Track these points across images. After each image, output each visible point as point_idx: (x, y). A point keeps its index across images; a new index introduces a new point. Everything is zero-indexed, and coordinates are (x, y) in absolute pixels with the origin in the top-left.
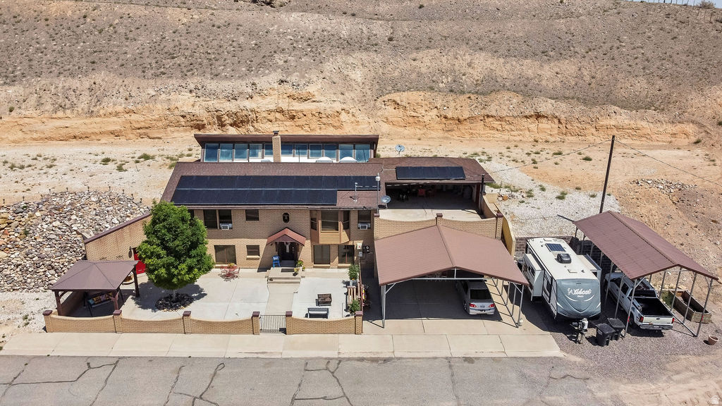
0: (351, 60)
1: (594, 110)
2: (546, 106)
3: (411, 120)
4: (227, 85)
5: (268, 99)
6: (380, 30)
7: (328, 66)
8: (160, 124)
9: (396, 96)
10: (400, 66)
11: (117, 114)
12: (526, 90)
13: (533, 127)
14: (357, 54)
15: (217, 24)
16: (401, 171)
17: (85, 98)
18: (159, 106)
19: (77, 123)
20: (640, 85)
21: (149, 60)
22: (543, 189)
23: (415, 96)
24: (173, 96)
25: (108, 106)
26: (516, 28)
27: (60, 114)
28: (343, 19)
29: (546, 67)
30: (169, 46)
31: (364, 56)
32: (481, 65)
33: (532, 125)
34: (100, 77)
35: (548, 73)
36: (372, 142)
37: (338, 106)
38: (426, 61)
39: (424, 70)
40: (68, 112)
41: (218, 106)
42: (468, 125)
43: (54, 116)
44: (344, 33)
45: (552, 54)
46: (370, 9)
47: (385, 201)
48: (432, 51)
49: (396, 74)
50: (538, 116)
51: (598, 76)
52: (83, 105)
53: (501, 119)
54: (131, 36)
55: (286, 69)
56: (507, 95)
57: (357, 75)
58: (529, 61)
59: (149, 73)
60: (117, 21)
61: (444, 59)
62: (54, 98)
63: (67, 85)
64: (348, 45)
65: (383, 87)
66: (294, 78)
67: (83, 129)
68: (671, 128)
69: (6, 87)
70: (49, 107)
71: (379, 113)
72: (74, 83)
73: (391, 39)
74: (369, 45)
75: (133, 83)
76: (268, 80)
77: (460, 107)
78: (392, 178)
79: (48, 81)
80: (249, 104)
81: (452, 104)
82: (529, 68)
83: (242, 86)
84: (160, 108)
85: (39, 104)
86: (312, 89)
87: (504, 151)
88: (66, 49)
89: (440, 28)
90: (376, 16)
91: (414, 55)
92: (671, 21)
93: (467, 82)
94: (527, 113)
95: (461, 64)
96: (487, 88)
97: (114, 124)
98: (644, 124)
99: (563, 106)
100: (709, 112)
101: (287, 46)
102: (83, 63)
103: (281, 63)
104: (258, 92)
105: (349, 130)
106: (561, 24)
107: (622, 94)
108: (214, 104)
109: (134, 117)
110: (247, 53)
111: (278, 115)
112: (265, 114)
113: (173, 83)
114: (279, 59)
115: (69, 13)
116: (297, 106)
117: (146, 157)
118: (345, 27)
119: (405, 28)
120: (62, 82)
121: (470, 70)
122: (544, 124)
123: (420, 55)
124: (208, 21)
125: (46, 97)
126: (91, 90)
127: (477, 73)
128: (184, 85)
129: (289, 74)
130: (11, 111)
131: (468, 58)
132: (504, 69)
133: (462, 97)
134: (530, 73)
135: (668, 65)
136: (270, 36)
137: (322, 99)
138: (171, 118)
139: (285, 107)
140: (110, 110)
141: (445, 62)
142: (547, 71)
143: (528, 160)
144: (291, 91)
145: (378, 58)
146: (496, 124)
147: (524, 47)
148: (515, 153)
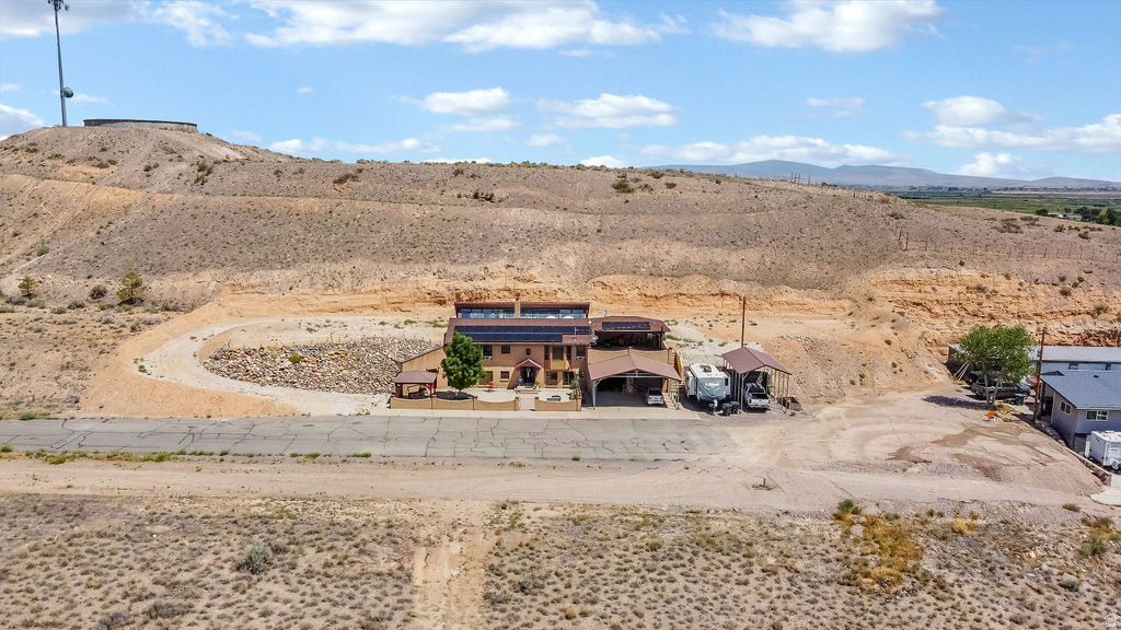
0: (564, 249)
1: (769, 289)
2: (729, 286)
3: (617, 298)
4: (465, 269)
5: (498, 280)
6: (590, 223)
7: (546, 254)
8: (410, 300)
9: (603, 279)
10: (609, 253)
11: (376, 292)
12: (714, 273)
13: (718, 303)
14: (570, 244)
15: (447, 218)
16: (605, 324)
17: (348, 279)
18: (409, 286)
19: (345, 300)
20: (811, 270)
21: (394, 249)
22: (711, 341)
23: (620, 279)
24: (420, 278)
25: (368, 285)
26: (709, 221)
27: (330, 291)
28: (557, 213)
29: (734, 255)
30: (410, 238)
31: (576, 245)
32: (676, 253)
33: (718, 301)
34: (358, 262)
35: (735, 260)
36: (585, 308)
37: (555, 286)
38: (630, 250)
39: (627, 257)
40: (337, 290)
41: (458, 286)
42: (663, 301)
43: (326, 293)
44: (558, 226)
45: (740, 243)
46: (580, 203)
47: (595, 338)
48: (635, 241)
49: (604, 260)
50: (723, 294)
51: (778, 262)
52: (347, 283)
53: (691, 296)
54: (374, 228)
55: (512, 257)
56: (696, 277)
57: (571, 261)
58: (719, 250)
59: (399, 259)
60: (359, 216)
61: (646, 248)
62: (323, 279)
63: (332, 269)
64: (562, 236)
65: (592, 271)
66: (518, 263)
67: (349, 303)
68: (831, 304)
69: (283, 270)
70: (320, 286)
71: (590, 292)
72: (339, 267)
73: (599, 231)
74: (580, 235)
75: (386, 267)
76: (497, 265)
77: (657, 287)
78: (600, 329)
79: (316, 266)
80: (483, 284)
81: (651, 285)
82: (718, 255)
83: (477, 269)
84: (410, 288)
85: (312, 284)
86: (533, 272)
87: (691, 319)
88: (323, 239)
89: (642, 221)
90: (587, 211)
91: (620, 244)
92: (850, 215)
93: (665, 267)
94: (713, 292)
95: (660, 252)
96: (682, 271)
97: (374, 300)
98: (810, 300)
99: (743, 286)
100: (863, 291)
101: (509, 236)
102: (340, 251)
103: (506, 251)
104: (488, 274)
105: (562, 298)
106: (751, 218)
107: (794, 276)
108: (453, 284)
109: (389, 294)
110: (477, 243)
111: (506, 293)
112: (495, 293)
113: (419, 268)
114: (504, 248)
115: (316, 209)
116: (521, 286)
117: (411, 322)
118: (559, 221)
119: (612, 220)
120: (328, 267)
121: (668, 258)
122: (728, 301)
123: (625, 244)
124: (439, 216)
125: (317, 278)
126: (352, 273)
127: (674, 259)
128: (428, 269)
129: (513, 260)
130: (291, 289)
131: (666, 247)
132: (697, 256)
133: (660, 279)
134: (719, 260)
135: (838, 253)
136: (494, 228)
137: (542, 280)
138: (419, 294)
139: (512, 287)
140: (370, 289)
141: (647, 250)
142: (734, 258)
143: (707, 325)
144: (516, 274)
145: (589, 247)
146: (687, 301)
147: (716, 238)
148: (699, 321)
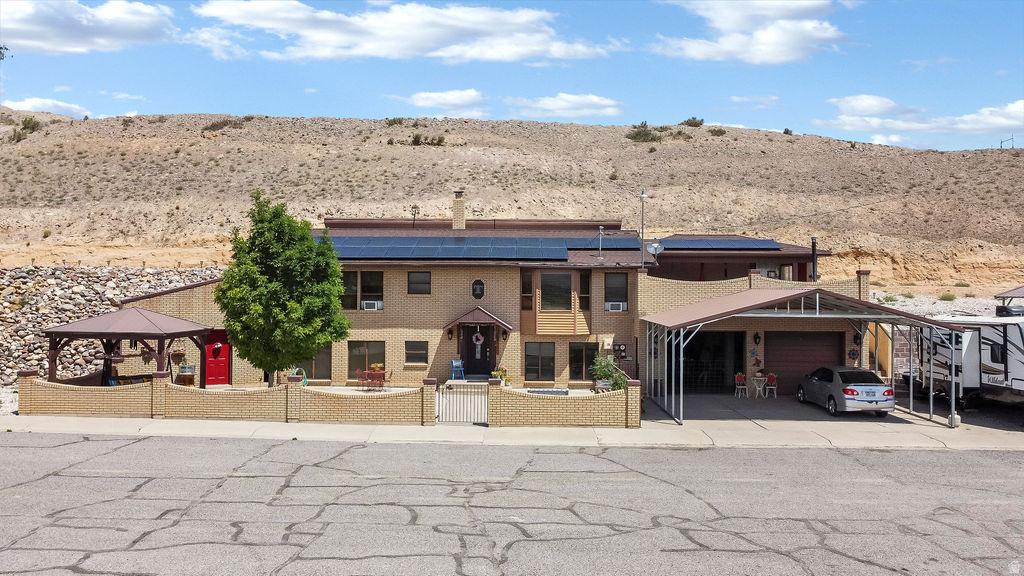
0: (558, 194)
7: (525, 197)
11: (204, 243)
14: (565, 190)
17: (161, 223)
19: (141, 255)
25: (193, 233)
27: (119, 241)
28: (543, 154)
29: (854, 201)
31: (577, 191)
32: (752, 201)
34: (188, 201)
35: (858, 208)
38: (669, 199)
39: (667, 208)
40: (131, 240)
43: (109, 243)
44: (546, 169)
45: (857, 190)
48: (677, 189)
49: (626, 212)
50: (857, 254)
52: (154, 232)
58: (826, 196)
61: (696, 196)
62: (114, 223)
63: (137, 209)
64: (551, 181)
69: (48, 209)
70: (104, 233)
72: (149, 207)
73: (613, 178)
74: (582, 182)
75: (235, 207)
79: (109, 206)
82: (827, 203)
85: (90, 229)
91: (651, 192)
95: (722, 202)
113: (294, 206)
119: (633, 165)
120: (128, 207)
121: (738, 207)
123: (659, 192)
125: (102, 222)
126: (170, 215)
127: (748, 211)
128: (311, 209)
130: (45, 237)
131: (733, 195)
132: (789, 205)
134: (830, 208)
140: (194, 238)
141: (698, 199)
142: (856, 206)
145: (597, 195)
147: (814, 183)
